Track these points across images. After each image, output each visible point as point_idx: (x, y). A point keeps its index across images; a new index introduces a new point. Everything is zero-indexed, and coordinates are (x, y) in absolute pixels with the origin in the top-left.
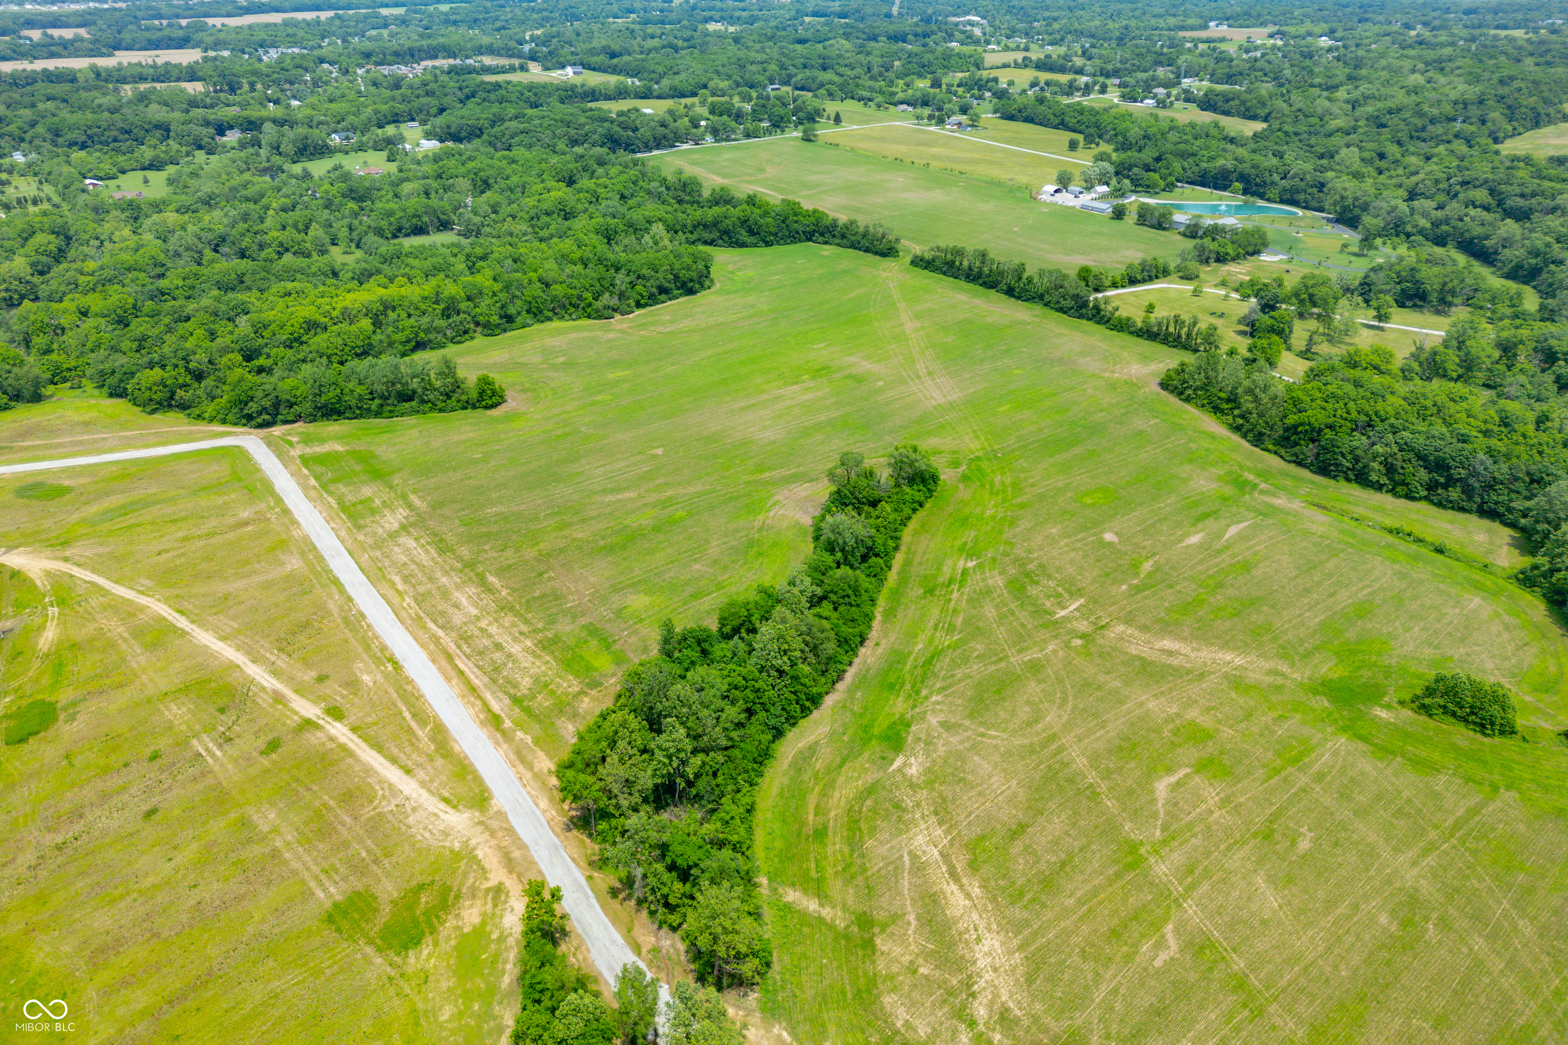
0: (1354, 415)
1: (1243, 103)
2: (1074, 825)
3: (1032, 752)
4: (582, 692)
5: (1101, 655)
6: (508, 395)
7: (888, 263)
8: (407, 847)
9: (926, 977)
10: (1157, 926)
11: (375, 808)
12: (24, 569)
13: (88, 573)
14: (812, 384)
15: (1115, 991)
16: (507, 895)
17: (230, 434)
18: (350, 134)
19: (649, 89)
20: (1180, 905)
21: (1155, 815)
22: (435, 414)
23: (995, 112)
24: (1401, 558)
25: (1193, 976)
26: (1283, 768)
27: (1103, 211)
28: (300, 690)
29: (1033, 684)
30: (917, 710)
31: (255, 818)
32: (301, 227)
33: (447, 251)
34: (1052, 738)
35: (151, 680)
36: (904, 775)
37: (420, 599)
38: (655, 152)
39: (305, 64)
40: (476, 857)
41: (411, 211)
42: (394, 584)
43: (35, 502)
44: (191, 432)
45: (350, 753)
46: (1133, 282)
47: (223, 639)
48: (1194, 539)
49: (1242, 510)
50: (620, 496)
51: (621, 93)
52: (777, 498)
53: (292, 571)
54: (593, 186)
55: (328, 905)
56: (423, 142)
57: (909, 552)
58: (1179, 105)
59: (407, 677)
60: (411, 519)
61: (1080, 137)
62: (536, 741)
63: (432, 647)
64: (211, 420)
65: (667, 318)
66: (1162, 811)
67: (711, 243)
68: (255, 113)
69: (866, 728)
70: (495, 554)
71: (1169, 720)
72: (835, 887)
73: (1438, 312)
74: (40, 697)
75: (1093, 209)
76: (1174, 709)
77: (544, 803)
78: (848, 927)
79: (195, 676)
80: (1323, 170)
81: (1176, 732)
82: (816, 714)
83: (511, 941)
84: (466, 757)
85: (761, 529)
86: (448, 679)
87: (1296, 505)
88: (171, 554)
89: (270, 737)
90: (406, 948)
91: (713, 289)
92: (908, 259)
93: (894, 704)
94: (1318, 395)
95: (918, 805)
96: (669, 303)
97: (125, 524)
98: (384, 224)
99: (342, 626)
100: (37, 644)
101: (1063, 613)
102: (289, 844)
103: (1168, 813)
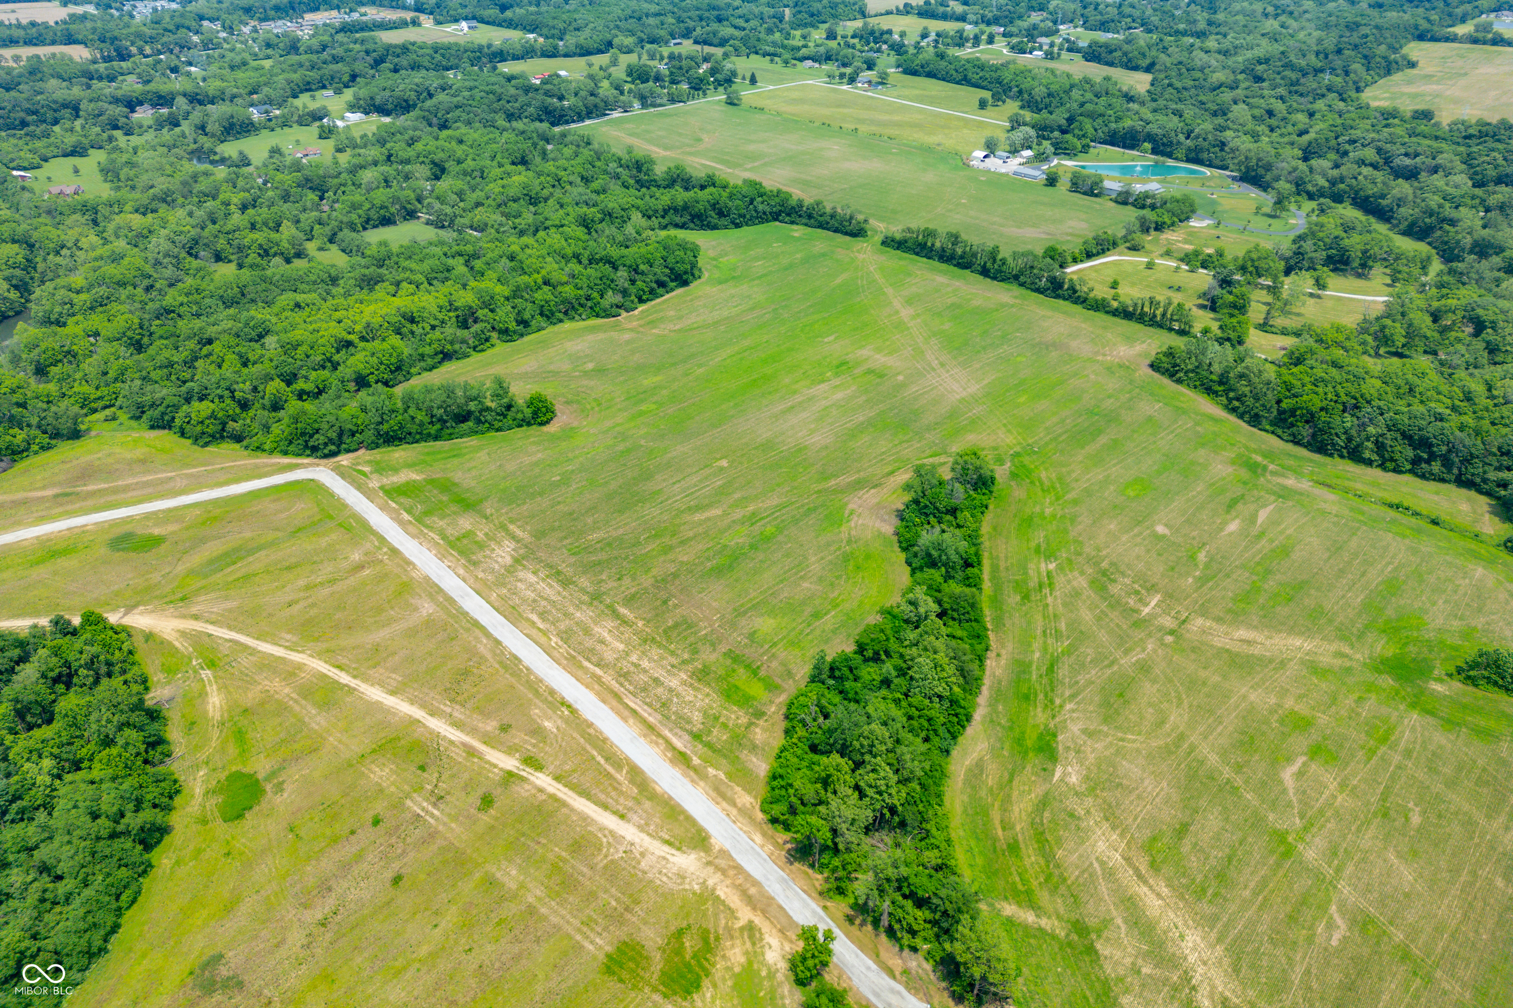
0: (1344, 398)
1: (1125, 54)
2: (1227, 819)
3: (1170, 753)
4: (750, 724)
5: (1193, 650)
6: (558, 408)
7: (858, 244)
8: (651, 893)
9: (1150, 976)
10: (1323, 908)
11: (606, 856)
12: (156, 630)
13: (225, 631)
14: (837, 382)
15: (1308, 972)
16: (761, 934)
17: (297, 466)
18: (267, 107)
19: (556, 47)
20: (1335, 887)
21: (1289, 805)
22: (493, 434)
23: (898, 66)
24: (1408, 532)
25: (1366, 951)
26: (1378, 748)
27: (1035, 178)
28: (487, 740)
29: (1148, 685)
30: (1057, 719)
31: (498, 875)
32: (271, 225)
33: (438, 251)
34: (1181, 737)
35: (340, 742)
36: (1067, 784)
37: (566, 636)
38: (588, 122)
39: (187, 23)
40: (718, 897)
41: (377, 202)
42: (534, 623)
43: (133, 555)
44: (257, 467)
45: (564, 804)
46: (1089, 256)
47: (393, 693)
48: (1233, 526)
49: (1262, 493)
50: (707, 514)
51: (527, 53)
52: (851, 506)
53: (430, 615)
54: (553, 169)
55: (601, 957)
56: (348, 114)
57: (991, 558)
58: (1065, 55)
59: (586, 721)
60: (522, 551)
61: (987, 95)
62: (729, 775)
63: (596, 686)
64: (271, 452)
65: (672, 313)
66: (1294, 800)
67: (683, 226)
68: (161, 85)
69: (1019, 741)
70: (615, 584)
71: (1273, 711)
72: (1043, 897)
73: (1359, 276)
74: (234, 769)
75: (1025, 175)
76: (1273, 700)
77: (758, 838)
78: (1067, 935)
79: (382, 735)
80: (1222, 129)
81: (1281, 722)
82: (969, 730)
83: (780, 976)
84: (671, 798)
85: (849, 542)
86: (625, 719)
87: (1305, 485)
88: (302, 604)
89: (480, 792)
90: (689, 993)
91: (703, 279)
92: (879, 238)
93: (1035, 716)
94: (1307, 379)
95: (1088, 812)
96: (667, 296)
97: (239, 574)
98: (354, 217)
99: (502, 671)
100: (206, 712)
101: (1147, 610)
102: (540, 899)
103: (1300, 801)
